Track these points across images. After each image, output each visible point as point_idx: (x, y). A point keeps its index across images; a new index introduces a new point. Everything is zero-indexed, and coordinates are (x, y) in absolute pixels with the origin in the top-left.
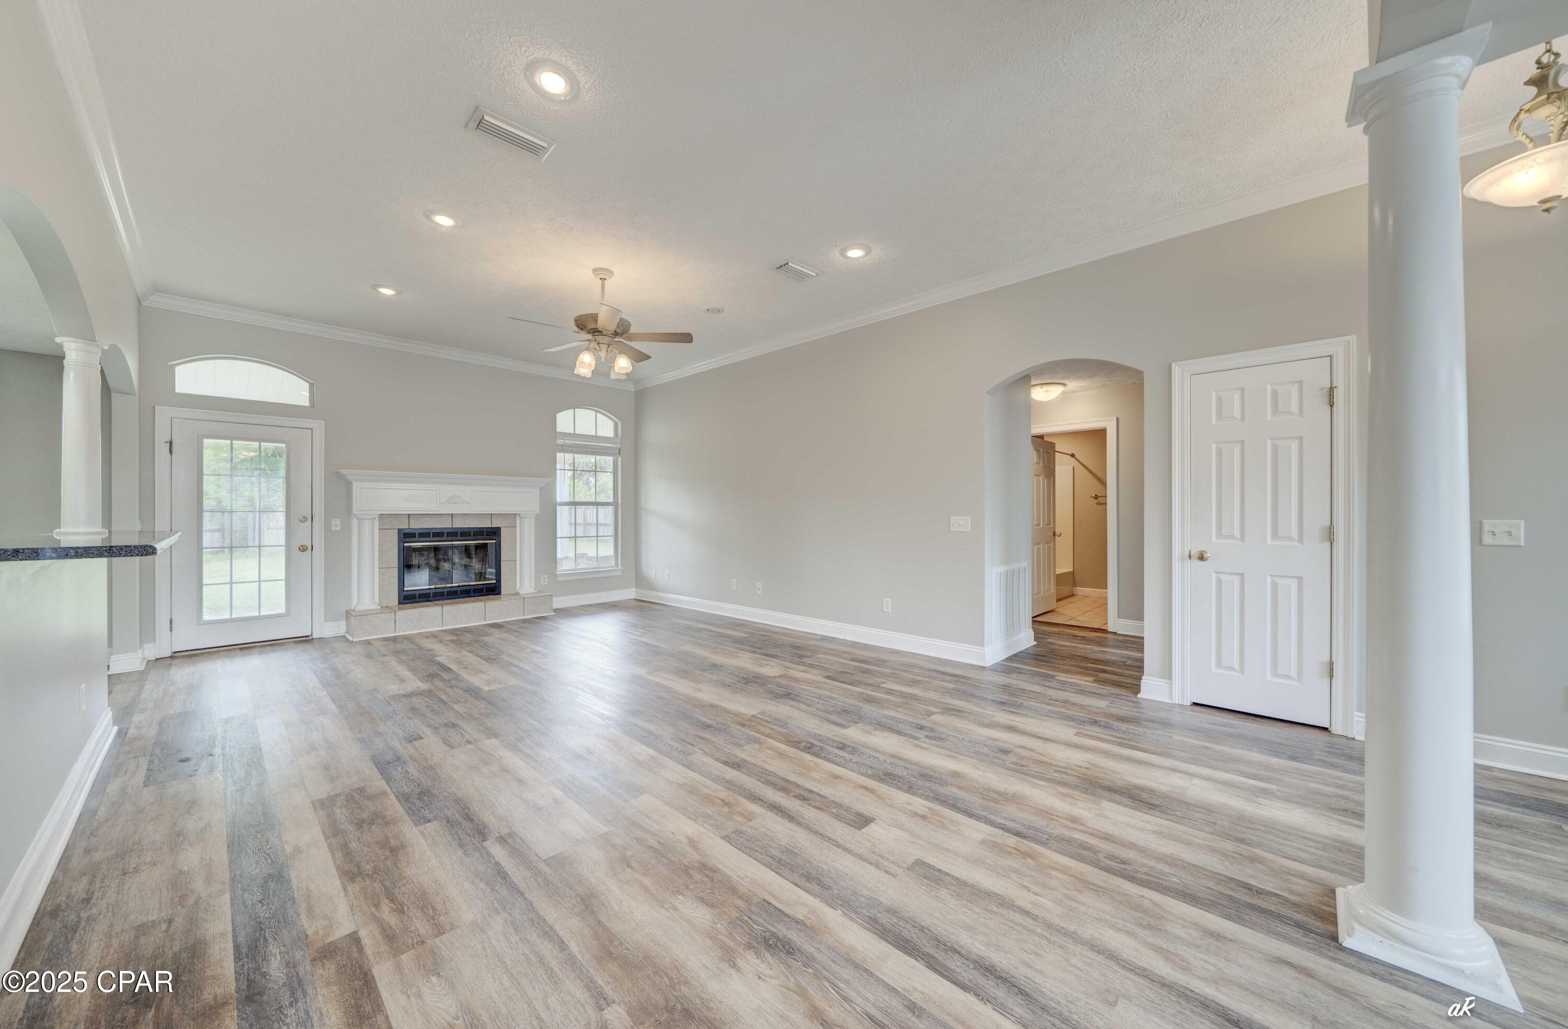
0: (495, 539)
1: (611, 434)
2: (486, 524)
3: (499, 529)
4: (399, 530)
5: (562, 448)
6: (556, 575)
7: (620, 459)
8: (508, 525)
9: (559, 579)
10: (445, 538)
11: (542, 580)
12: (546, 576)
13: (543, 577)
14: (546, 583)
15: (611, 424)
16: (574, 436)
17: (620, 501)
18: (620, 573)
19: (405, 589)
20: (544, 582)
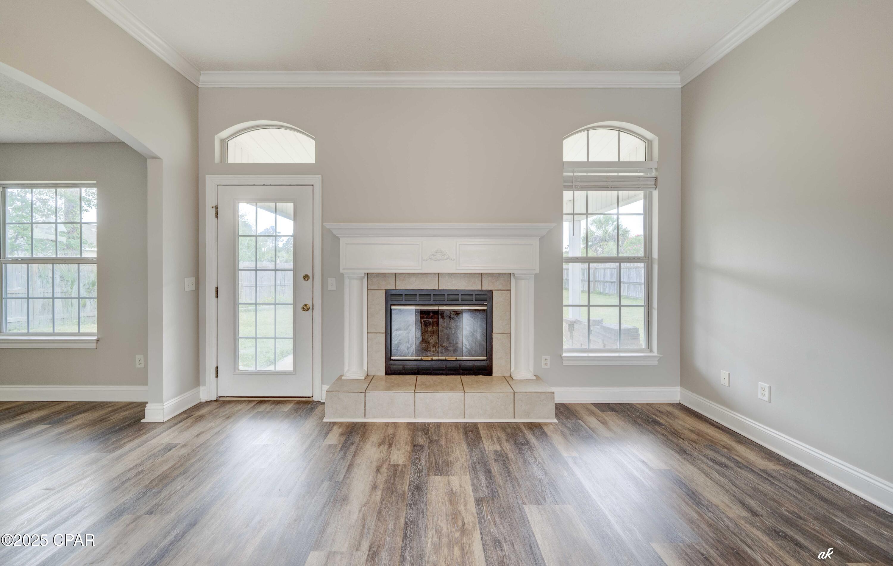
0: (486, 305)
1: (640, 157)
2: (474, 286)
3: (491, 291)
4: (387, 292)
5: (570, 184)
6: (561, 357)
7: (656, 194)
8: (500, 287)
9: (565, 363)
10: (431, 302)
11: (543, 362)
12: (548, 357)
13: (544, 357)
14: (548, 366)
15: (641, 145)
16: (588, 165)
17: (655, 255)
18: (655, 363)
19: (393, 358)
20: (546, 365)
